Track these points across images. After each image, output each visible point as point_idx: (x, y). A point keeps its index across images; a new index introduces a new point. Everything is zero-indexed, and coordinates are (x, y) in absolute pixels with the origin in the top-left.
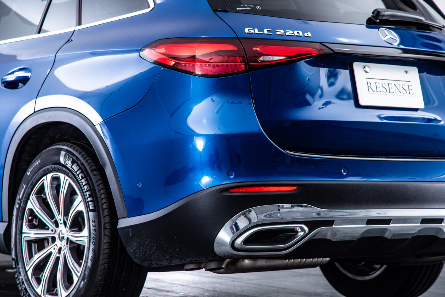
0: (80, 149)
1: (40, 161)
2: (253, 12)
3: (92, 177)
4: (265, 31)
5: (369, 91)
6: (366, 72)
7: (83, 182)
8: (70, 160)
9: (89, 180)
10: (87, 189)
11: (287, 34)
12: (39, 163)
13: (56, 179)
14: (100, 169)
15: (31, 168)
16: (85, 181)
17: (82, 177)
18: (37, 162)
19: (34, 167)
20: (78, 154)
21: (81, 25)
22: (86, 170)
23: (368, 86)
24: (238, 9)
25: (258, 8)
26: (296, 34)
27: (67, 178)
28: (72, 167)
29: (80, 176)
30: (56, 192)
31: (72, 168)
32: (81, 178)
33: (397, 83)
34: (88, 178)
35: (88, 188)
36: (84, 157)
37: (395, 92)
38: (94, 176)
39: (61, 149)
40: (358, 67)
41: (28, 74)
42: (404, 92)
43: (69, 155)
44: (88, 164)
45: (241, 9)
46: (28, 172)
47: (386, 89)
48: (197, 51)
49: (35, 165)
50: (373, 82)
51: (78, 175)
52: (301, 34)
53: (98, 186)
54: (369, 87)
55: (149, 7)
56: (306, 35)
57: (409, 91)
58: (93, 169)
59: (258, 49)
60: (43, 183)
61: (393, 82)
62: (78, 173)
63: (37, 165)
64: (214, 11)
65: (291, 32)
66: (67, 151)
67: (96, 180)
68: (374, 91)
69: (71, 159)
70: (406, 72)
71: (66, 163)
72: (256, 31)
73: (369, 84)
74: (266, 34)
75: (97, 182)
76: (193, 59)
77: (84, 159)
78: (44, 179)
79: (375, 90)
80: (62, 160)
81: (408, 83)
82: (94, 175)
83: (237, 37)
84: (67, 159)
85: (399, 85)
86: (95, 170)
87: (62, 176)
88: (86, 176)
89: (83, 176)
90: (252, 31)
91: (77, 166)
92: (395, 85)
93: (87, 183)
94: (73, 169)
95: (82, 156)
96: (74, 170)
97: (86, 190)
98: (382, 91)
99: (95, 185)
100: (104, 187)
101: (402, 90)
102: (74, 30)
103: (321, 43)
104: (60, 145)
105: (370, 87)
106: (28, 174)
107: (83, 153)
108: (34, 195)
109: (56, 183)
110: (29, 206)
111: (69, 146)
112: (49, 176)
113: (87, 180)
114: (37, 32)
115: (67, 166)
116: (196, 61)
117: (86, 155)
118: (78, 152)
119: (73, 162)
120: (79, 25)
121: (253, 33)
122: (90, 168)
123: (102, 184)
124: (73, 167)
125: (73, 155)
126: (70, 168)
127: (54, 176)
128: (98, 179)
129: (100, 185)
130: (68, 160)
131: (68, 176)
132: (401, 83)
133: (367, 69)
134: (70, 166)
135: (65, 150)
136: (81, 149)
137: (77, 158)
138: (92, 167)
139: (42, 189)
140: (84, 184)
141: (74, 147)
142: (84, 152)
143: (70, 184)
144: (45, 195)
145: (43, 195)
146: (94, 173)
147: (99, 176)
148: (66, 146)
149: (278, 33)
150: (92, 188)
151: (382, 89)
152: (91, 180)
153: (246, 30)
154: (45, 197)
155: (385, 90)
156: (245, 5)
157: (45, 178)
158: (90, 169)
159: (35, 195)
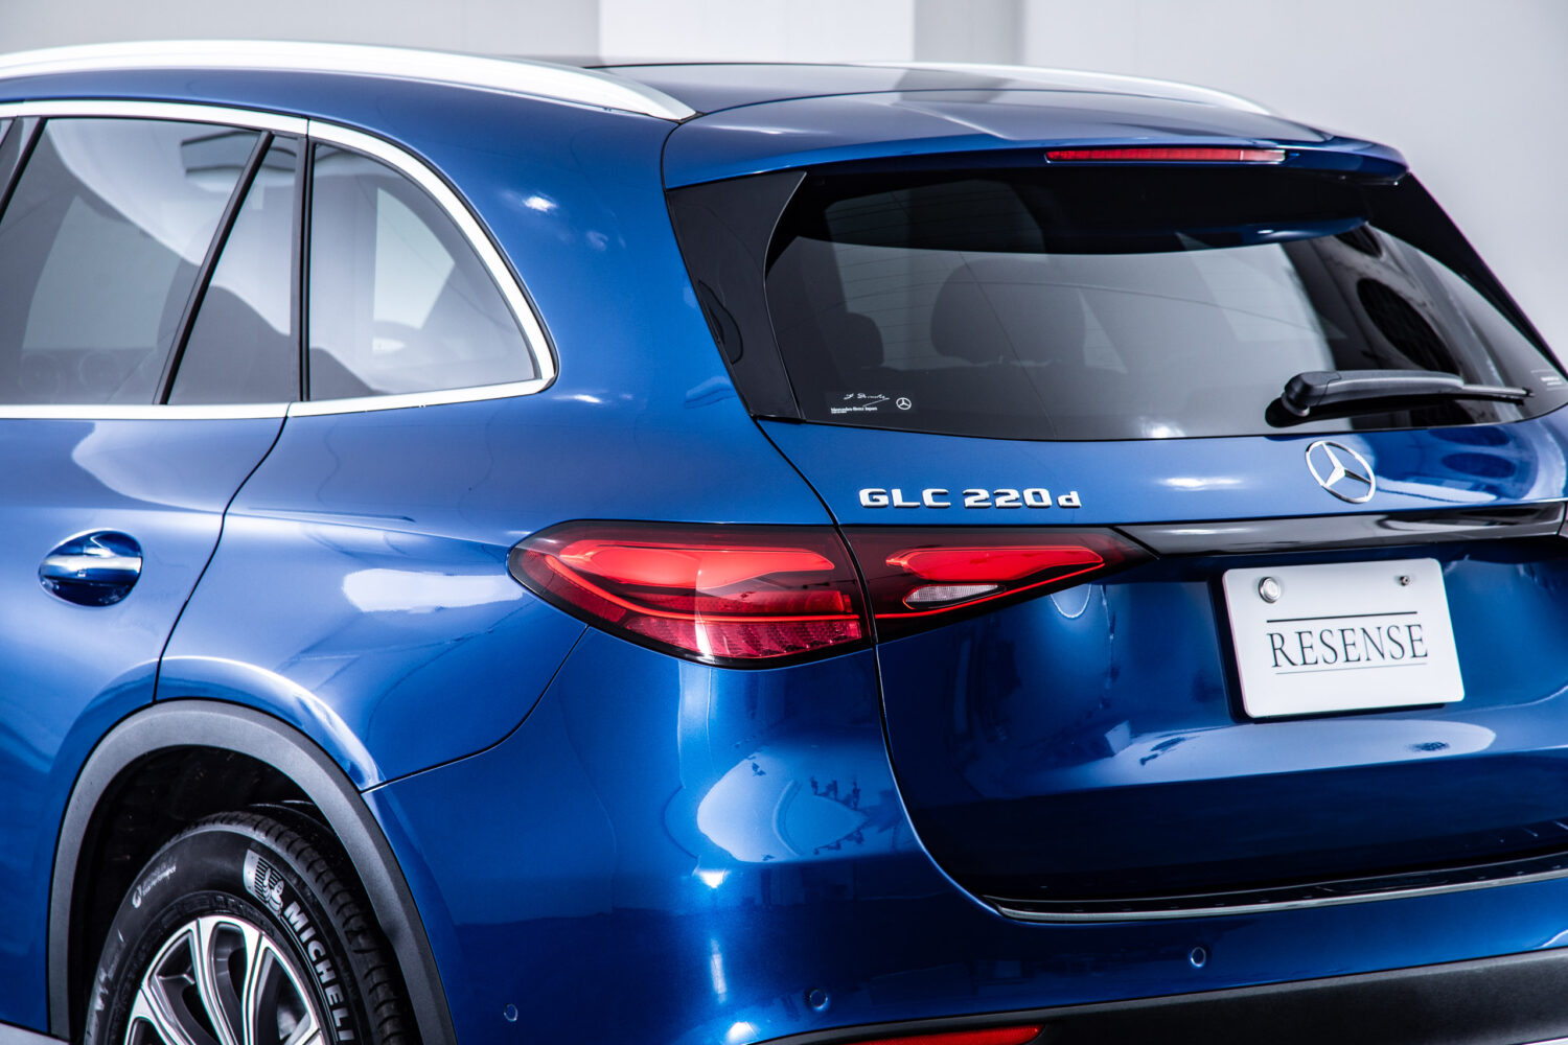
0: (310, 849)
1: (174, 868)
2: (887, 420)
3: (351, 956)
4: (928, 497)
5: (1277, 665)
6: (1267, 599)
7: (322, 973)
8: (276, 888)
9: (342, 968)
10: (336, 1001)
11: (1000, 501)
12: (171, 875)
13: (226, 938)
14: (383, 942)
15: (145, 883)
16: (328, 970)
17: (317, 952)
18: (165, 870)
19: (154, 883)
20: (305, 870)
21: (308, 399)
22: (331, 931)
23: (1274, 649)
24: (834, 411)
25: (904, 403)
26: (1030, 500)
27: (266, 942)
28: (282, 914)
29: (313, 947)
30: (228, 972)
31: (285, 917)
32: (314, 958)
33: (1370, 624)
34: (338, 960)
35: (337, 995)
36: (323, 881)
37: (1364, 658)
38: (360, 956)
39: (247, 843)
40: (1238, 585)
41: (133, 564)
42: (1397, 651)
43: (272, 869)
44: (336, 909)
45: (844, 410)
46: (137, 898)
47: (1332, 649)
48: (700, 573)
49: (160, 878)
50: (1290, 630)
51: (306, 945)
52: (1047, 500)
53: (371, 991)
54: (1278, 652)
55: (537, 375)
56: (1062, 500)
57: (1413, 648)
58: (354, 929)
59: (904, 563)
60: (187, 941)
61: (1357, 623)
62: (305, 936)
63: (164, 879)
64: (754, 419)
65: (1014, 494)
66: (263, 850)
67: (365, 971)
68: (1293, 664)
69: (281, 884)
70: (1403, 581)
71: (265, 895)
72: (897, 497)
73: (1278, 644)
74: (931, 507)
75: (369, 978)
76: (684, 600)
77: (325, 889)
78: (189, 931)
79: (1298, 659)
80: (249, 874)
81: (1410, 620)
82: (356, 952)
83: (832, 523)
84: (266, 883)
85: (1379, 628)
86: (361, 931)
87: (251, 934)
88: (333, 953)
89: (322, 954)
90: (884, 500)
91: (299, 913)
92: (1364, 631)
93: (334, 977)
94: (287, 920)
95: (318, 877)
96: (292, 926)
97: (331, 1003)
98: (1321, 661)
99: (363, 988)
100: (392, 994)
101: (1389, 647)
102: (284, 415)
103: (1112, 526)
104: (240, 822)
105: (1281, 649)
106: (137, 903)
107: (320, 867)
108: (155, 976)
109: (228, 950)
110: (141, 1008)
111: (272, 831)
112: (208, 924)
113: (333, 968)
114: (159, 398)
115: (267, 906)
116: (697, 608)
117: (331, 875)
118: (305, 860)
119: (288, 897)
120: (302, 400)
121: (885, 506)
122: (344, 924)
123: (385, 985)
124: (288, 912)
125: (287, 868)
126: (276, 914)
127: (221, 926)
128: (370, 966)
129: (379, 989)
130: (271, 888)
131: (271, 936)
132: (1385, 622)
133: (1270, 588)
134: (277, 907)
135: (258, 848)
136: (315, 848)
137: (301, 884)
138: (352, 921)
139: (182, 959)
140: (325, 978)
141: (289, 840)
142: (324, 863)
143: (276, 963)
144: (192, 975)
145: (185, 976)
146: (360, 945)
147: (373, 953)
148: (262, 830)
149: (969, 501)
150: (351, 995)
151: (1320, 651)
152: (348, 968)
153: (864, 497)
154: (192, 983)
155: (1330, 656)
156: (861, 396)
157: (192, 926)
158: (346, 928)
159: (161, 978)
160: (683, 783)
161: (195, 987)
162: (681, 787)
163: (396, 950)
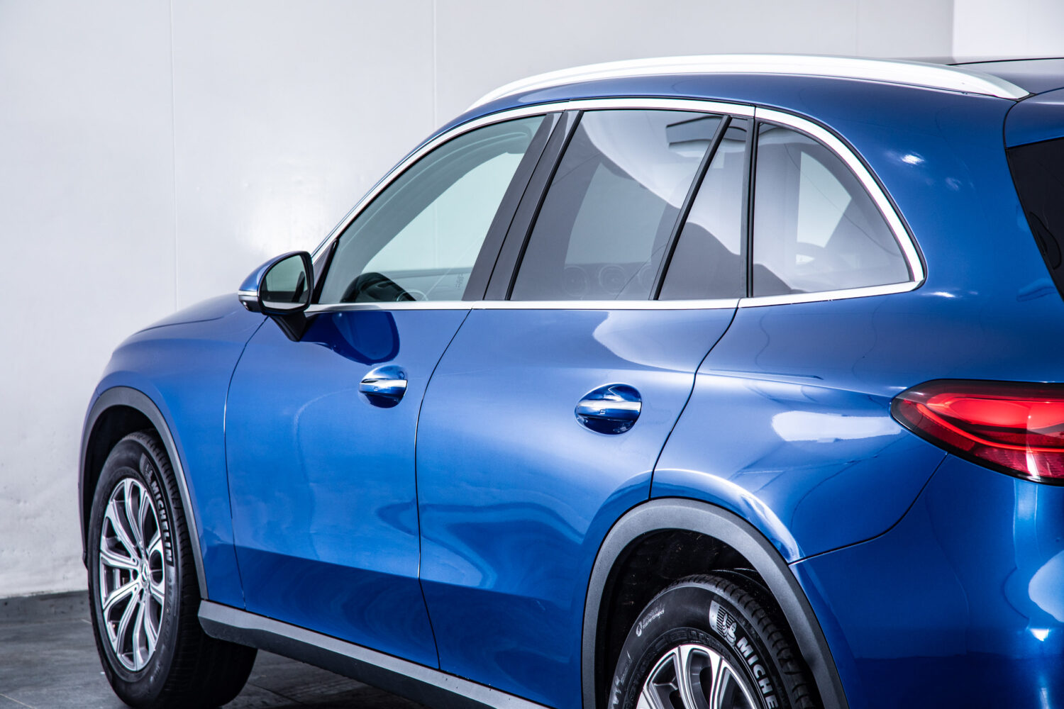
0: (754, 602)
1: (663, 611)
3: (782, 676)
7: (763, 687)
8: (731, 627)
9: (776, 684)
10: (773, 706)
12: (661, 615)
13: (698, 660)
14: (805, 668)
15: (644, 620)
16: (767, 685)
17: (759, 672)
18: (657, 612)
19: (650, 620)
20: (751, 616)
21: (752, 296)
22: (769, 658)
27: (725, 664)
28: (736, 645)
29: (756, 669)
30: (700, 683)
31: (737, 647)
32: (757, 676)
34: (774, 679)
35: (773, 702)
36: (763, 624)
38: (789, 676)
39: (711, 596)
41: (634, 406)
43: (728, 614)
44: (772, 643)
46: (639, 630)
48: (1030, 417)
49: (654, 617)
51: (752, 667)
53: (797, 701)
55: (912, 278)
58: (785, 658)
60: (672, 660)
62: (751, 661)
63: (657, 618)
66: (722, 601)
67: (793, 687)
69: (735, 624)
71: (724, 631)
75: (795, 692)
76: (1019, 437)
77: (765, 629)
78: (673, 654)
80: (713, 617)
82: (786, 673)
84: (724, 623)
86: (789, 659)
87: (714, 658)
88: (771, 673)
89: (763, 673)
91: (747, 645)
93: (771, 690)
94: (739, 649)
95: (760, 621)
96: (742, 654)
97: (770, 707)
99: (792, 700)
100: (811, 703)
102: (736, 307)
104: (706, 581)
106: (639, 634)
107: (761, 614)
108: (651, 682)
109: (700, 668)
110: (643, 705)
111: (728, 588)
112: (686, 649)
113: (770, 684)
114: (653, 295)
115: (725, 639)
116: (1028, 443)
117: (769, 620)
118: (750, 609)
119: (739, 634)
120: (748, 297)
122: (778, 654)
123: (807, 697)
124: (739, 644)
125: (739, 614)
126: (731, 645)
127: (695, 651)
128: (796, 684)
129: (802, 700)
130: (728, 627)
131: (728, 660)
134: (732, 640)
135: (719, 600)
136: (757, 601)
137: (749, 626)
138: (783, 652)
139: (669, 673)
140: (765, 690)
141: (739, 595)
142: (763, 611)
143: (731, 678)
144: (676, 683)
145: (671, 684)
146: (788, 668)
147: (798, 675)
148: (721, 588)
150: (783, 703)
152: (781, 684)
154: (676, 689)
157: (675, 650)
158: (779, 657)
159: (655, 684)
160: (1018, 566)
161: (678, 692)
162: (1016, 568)
163: (814, 673)
